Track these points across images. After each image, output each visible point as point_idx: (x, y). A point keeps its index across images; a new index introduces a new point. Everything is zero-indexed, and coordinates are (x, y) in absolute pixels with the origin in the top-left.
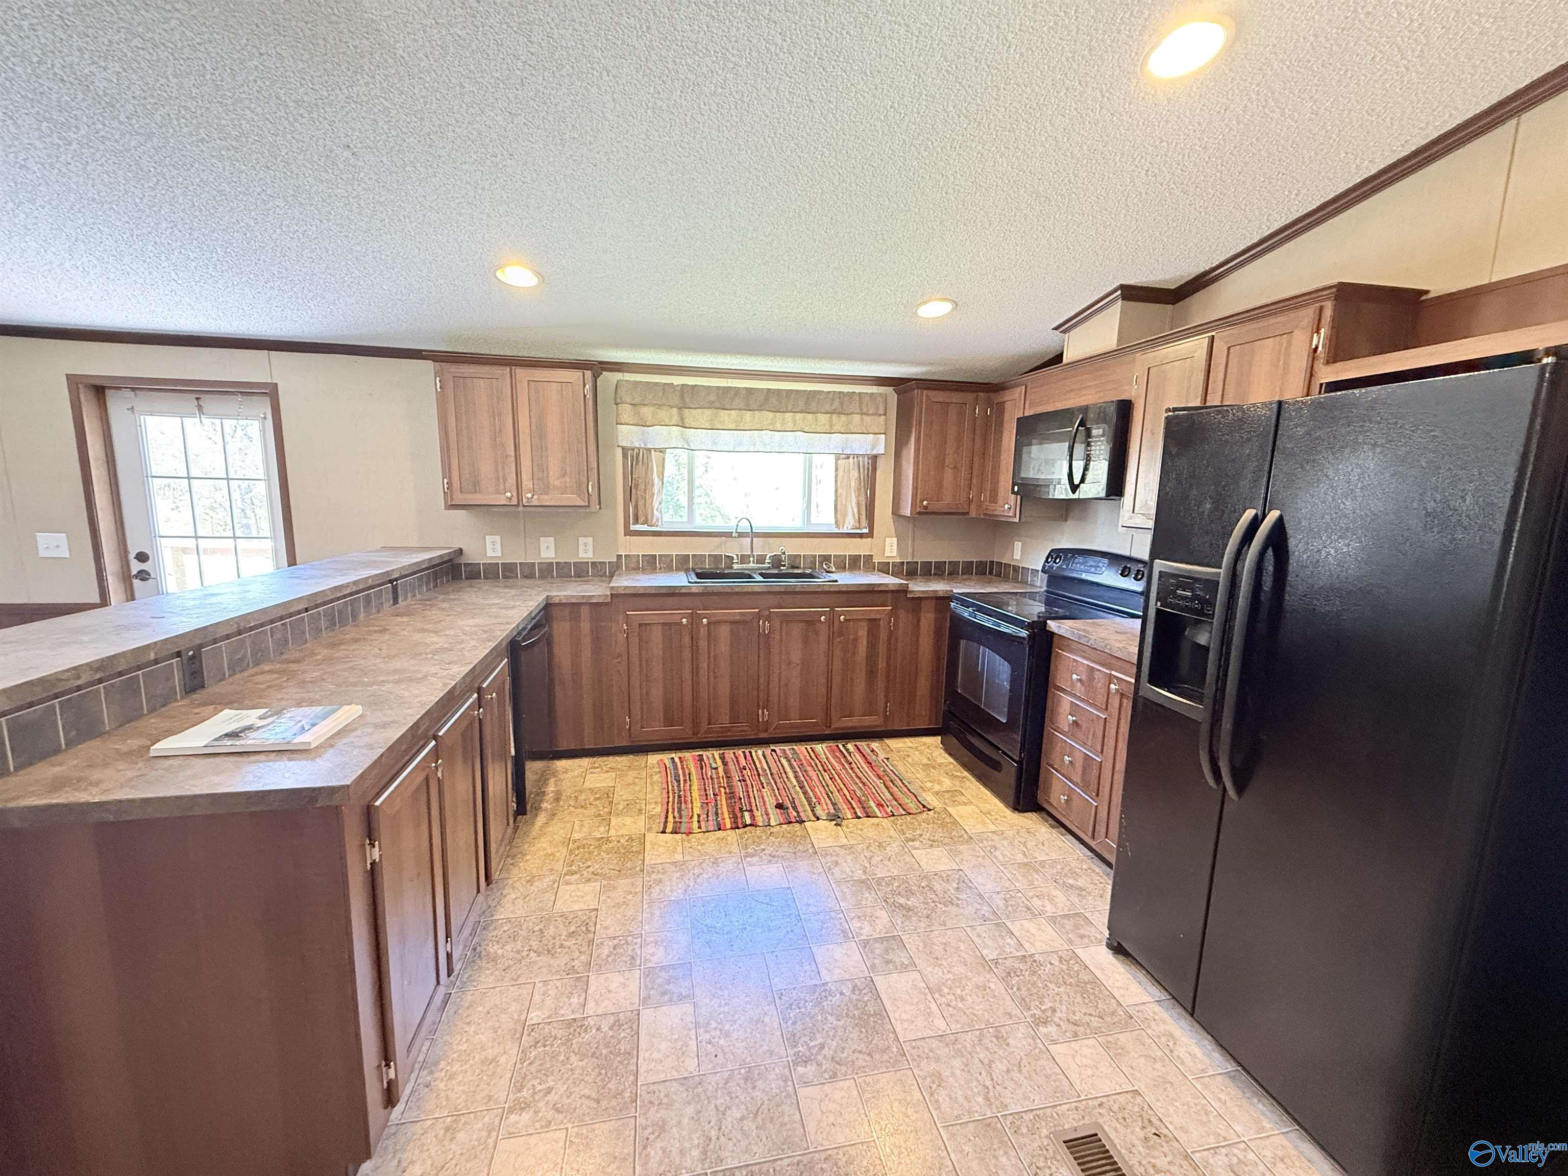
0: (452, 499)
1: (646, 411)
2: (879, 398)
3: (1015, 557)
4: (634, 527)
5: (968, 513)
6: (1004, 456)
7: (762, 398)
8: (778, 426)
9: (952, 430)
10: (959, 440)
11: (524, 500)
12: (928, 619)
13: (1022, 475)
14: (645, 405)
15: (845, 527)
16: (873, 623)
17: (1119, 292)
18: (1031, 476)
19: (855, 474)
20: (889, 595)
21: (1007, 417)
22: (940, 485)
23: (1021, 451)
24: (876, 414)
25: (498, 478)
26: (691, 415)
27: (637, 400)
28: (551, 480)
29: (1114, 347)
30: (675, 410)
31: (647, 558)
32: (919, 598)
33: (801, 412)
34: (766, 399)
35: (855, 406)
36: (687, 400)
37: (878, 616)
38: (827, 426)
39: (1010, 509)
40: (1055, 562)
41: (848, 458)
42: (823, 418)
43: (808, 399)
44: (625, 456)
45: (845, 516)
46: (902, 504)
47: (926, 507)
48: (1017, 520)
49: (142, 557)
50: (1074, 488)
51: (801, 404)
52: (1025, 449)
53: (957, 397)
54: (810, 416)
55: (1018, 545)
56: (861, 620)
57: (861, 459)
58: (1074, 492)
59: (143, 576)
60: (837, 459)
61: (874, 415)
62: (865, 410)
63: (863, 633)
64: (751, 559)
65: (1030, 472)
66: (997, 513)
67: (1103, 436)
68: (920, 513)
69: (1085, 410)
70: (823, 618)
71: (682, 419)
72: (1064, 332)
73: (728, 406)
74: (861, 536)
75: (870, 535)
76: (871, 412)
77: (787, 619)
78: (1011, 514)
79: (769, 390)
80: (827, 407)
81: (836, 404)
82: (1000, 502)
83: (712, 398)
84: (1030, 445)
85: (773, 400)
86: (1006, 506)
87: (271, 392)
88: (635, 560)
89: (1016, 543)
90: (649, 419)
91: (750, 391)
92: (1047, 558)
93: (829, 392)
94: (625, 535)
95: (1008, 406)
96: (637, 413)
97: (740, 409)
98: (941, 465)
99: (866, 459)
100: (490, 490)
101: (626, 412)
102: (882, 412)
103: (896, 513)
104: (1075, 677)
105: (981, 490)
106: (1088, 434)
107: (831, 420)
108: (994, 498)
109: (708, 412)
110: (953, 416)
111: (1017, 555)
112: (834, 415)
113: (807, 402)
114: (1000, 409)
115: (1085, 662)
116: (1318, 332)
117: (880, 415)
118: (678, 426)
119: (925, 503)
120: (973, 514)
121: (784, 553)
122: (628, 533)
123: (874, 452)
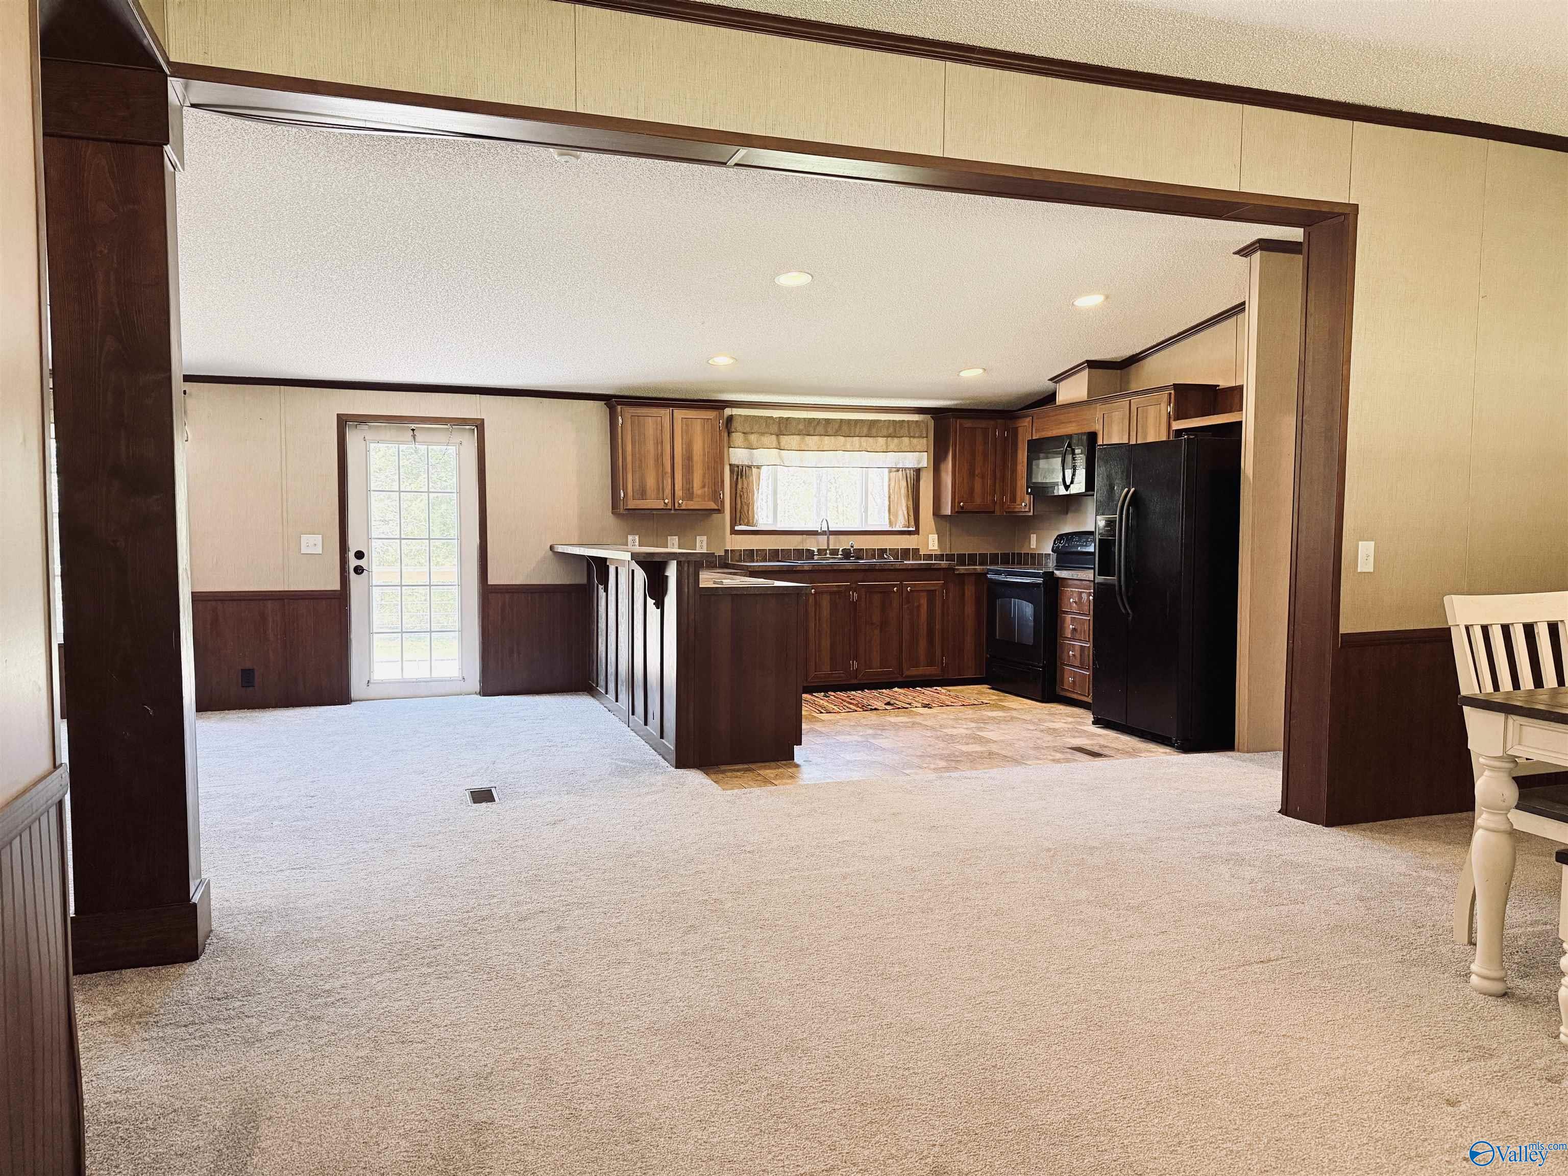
0: (627, 505)
1: (753, 438)
2: (922, 424)
3: (1032, 547)
4: (737, 528)
5: (993, 512)
6: (1019, 467)
7: (836, 426)
8: (849, 447)
9: (980, 448)
10: (985, 455)
11: (676, 505)
12: (970, 590)
13: (1034, 481)
14: (752, 433)
15: (897, 526)
16: (931, 593)
17: (1086, 364)
18: (1040, 481)
19: (904, 484)
20: (942, 572)
21: (1020, 438)
22: (971, 491)
23: (1031, 465)
24: (921, 437)
25: (658, 489)
26: (784, 440)
27: (748, 430)
28: (695, 489)
29: (1086, 398)
30: (774, 437)
31: (747, 553)
32: (964, 574)
33: (865, 437)
34: (840, 427)
35: (905, 431)
36: (782, 429)
37: (933, 588)
38: (884, 447)
39: (1025, 506)
40: (1060, 543)
41: (898, 471)
42: (882, 441)
43: (870, 426)
44: (732, 471)
45: (896, 516)
46: (943, 506)
47: (962, 507)
48: (1031, 514)
49: (360, 555)
50: (1067, 487)
51: (865, 430)
52: (1034, 462)
53: (983, 424)
54: (871, 439)
55: (1034, 537)
56: (922, 591)
57: (908, 471)
58: (1067, 490)
59: (359, 570)
60: (890, 472)
61: (918, 437)
62: (912, 435)
63: (924, 602)
64: (828, 552)
65: (1039, 479)
66: (1017, 510)
67: (1081, 454)
68: (957, 512)
69: (1070, 437)
70: (895, 589)
71: (779, 443)
72: (1056, 382)
73: (812, 432)
74: (909, 533)
75: (917, 532)
76: (917, 435)
77: (870, 589)
78: (1027, 510)
79: (841, 420)
80: (885, 432)
81: (891, 430)
82: (1018, 501)
83: (801, 427)
84: (1039, 459)
85: (845, 428)
86: (1023, 504)
87: (479, 425)
88: (738, 554)
89: (1032, 535)
90: (755, 444)
91: (828, 421)
92: (1055, 541)
93: (885, 421)
94: (731, 534)
95: (1020, 430)
96: (746, 439)
97: (821, 435)
98: (972, 474)
99: (912, 471)
100: (653, 496)
101: (738, 437)
102: (925, 435)
103: (937, 513)
104: (1071, 600)
105: (1003, 493)
106: (1073, 453)
107: (887, 440)
108: (1013, 500)
109: (797, 438)
110: (979, 439)
111: (1033, 544)
112: (889, 439)
113: (870, 429)
114: (1015, 433)
115: (1077, 590)
116: (1170, 405)
117: (924, 437)
118: (777, 448)
119: (962, 504)
120: (998, 513)
121: (852, 547)
122: (734, 532)
123: (920, 466)
